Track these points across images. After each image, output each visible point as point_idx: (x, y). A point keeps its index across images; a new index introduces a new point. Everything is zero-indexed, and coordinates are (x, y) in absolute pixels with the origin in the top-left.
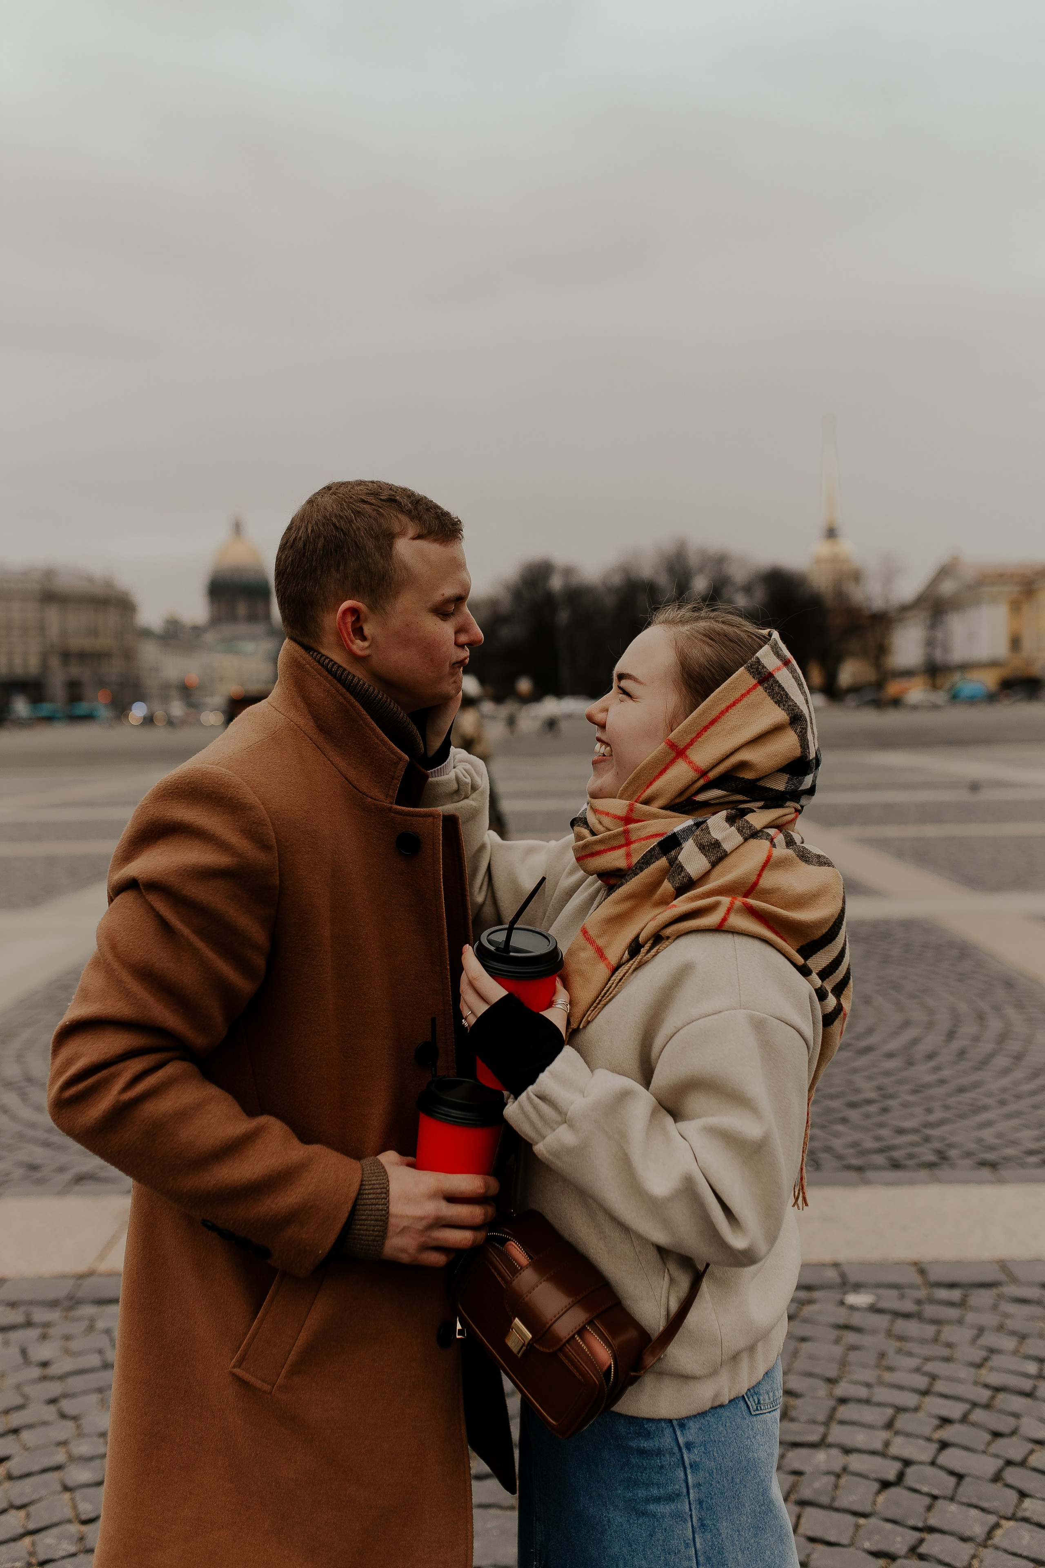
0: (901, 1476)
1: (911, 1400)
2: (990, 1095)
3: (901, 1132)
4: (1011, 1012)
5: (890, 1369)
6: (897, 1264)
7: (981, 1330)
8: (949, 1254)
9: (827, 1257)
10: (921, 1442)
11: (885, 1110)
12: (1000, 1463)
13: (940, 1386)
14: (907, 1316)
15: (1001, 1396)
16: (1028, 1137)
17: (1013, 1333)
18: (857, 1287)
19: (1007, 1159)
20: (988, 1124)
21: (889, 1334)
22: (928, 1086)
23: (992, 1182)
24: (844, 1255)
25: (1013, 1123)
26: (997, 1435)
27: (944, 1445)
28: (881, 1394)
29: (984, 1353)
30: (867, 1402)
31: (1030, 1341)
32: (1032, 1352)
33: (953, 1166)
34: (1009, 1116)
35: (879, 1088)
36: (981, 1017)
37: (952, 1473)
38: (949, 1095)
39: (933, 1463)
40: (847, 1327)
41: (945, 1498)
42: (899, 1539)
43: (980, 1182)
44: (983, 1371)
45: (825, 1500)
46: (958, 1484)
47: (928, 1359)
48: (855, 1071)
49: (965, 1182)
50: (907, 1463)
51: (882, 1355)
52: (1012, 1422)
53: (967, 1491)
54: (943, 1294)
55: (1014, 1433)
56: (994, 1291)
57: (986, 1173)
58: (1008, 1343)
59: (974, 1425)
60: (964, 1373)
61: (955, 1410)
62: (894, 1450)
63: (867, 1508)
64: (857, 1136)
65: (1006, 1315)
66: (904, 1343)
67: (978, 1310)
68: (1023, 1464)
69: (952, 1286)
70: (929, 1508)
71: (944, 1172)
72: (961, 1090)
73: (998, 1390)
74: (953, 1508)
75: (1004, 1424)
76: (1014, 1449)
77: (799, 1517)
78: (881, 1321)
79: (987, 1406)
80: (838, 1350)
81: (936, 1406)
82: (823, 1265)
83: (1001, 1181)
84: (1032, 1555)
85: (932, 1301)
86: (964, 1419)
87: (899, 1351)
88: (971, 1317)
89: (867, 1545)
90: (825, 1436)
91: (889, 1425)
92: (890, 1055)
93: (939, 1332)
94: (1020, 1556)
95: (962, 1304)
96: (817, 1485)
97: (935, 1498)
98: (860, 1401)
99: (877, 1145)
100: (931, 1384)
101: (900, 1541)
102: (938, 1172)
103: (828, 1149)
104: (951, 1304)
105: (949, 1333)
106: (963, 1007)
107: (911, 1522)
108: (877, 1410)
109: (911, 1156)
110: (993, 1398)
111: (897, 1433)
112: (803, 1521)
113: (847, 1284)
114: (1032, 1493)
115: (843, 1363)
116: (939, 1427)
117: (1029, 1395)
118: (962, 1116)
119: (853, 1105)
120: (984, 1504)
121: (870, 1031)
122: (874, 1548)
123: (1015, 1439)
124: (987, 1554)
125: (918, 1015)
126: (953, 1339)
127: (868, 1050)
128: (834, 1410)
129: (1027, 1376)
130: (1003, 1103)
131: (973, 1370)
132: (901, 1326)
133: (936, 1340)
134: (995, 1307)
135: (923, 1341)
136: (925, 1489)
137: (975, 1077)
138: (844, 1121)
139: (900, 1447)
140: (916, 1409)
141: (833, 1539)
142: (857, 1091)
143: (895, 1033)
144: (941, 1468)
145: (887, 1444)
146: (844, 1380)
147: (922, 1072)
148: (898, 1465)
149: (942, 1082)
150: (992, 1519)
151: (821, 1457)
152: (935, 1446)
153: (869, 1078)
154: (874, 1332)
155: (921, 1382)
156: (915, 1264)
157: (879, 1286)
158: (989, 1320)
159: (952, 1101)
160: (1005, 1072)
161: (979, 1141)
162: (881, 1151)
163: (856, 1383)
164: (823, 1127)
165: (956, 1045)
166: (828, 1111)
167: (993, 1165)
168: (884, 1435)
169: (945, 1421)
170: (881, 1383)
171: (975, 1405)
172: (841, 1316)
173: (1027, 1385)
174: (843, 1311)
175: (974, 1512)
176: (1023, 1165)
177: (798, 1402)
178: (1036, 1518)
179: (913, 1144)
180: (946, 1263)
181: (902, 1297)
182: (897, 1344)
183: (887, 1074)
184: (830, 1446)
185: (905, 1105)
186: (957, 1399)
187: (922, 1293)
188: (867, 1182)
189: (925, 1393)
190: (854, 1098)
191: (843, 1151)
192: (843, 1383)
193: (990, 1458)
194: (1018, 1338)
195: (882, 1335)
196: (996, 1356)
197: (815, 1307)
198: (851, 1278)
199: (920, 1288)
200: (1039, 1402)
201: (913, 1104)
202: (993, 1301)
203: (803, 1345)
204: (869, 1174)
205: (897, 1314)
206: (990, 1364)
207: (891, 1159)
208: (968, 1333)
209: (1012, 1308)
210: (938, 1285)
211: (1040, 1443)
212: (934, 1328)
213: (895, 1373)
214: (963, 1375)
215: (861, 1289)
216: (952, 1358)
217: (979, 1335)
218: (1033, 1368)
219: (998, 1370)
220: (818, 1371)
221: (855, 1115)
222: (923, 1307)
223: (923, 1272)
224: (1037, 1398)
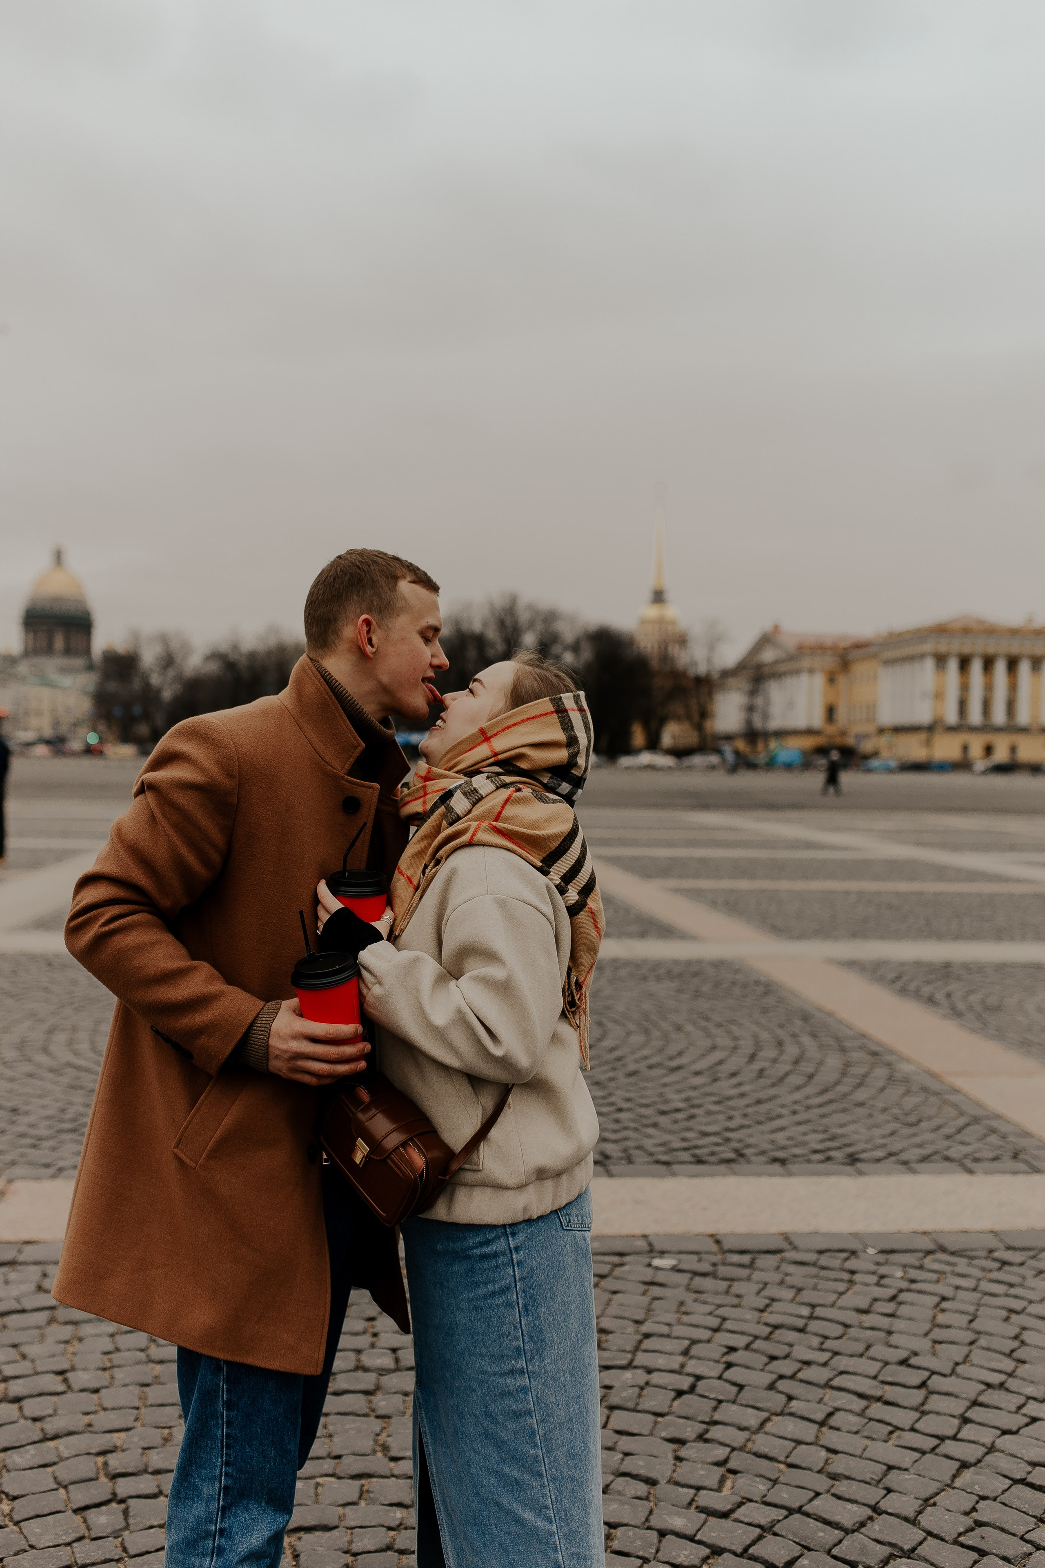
0: (692, 1389)
1: (705, 1334)
2: (783, 1106)
3: (706, 1134)
4: (806, 1040)
5: (686, 1313)
6: (697, 1235)
7: (766, 1284)
8: (741, 1229)
9: (638, 1231)
10: (711, 1363)
11: (692, 1117)
12: (775, 1376)
13: (728, 1325)
14: (704, 1275)
15: (778, 1332)
16: (814, 1140)
17: (791, 1287)
18: (662, 1253)
19: (795, 1156)
20: (782, 1129)
21: (688, 1288)
22: (730, 1098)
23: (781, 1175)
24: (651, 1229)
25: (802, 1128)
26: (773, 1358)
27: (729, 1365)
28: (679, 1330)
29: (767, 1301)
30: (668, 1336)
31: (804, 1292)
32: (807, 1300)
33: (748, 1161)
34: (799, 1123)
35: (688, 1099)
36: (780, 1044)
37: (734, 1384)
38: (748, 1106)
39: (720, 1378)
40: (653, 1283)
41: (728, 1401)
42: (689, 1429)
43: (771, 1175)
44: (765, 1314)
45: (630, 1405)
46: (739, 1392)
47: (719, 1306)
48: (665, 1085)
49: (759, 1174)
50: (699, 1378)
51: (682, 1304)
52: (786, 1349)
53: (746, 1396)
54: (735, 1258)
55: (787, 1357)
56: (779, 1256)
57: (777, 1167)
58: (788, 1294)
59: (755, 1351)
60: (750, 1315)
61: (740, 1341)
62: (688, 1369)
63: (665, 1410)
64: (666, 1137)
65: (787, 1274)
66: (699, 1295)
67: (762, 1270)
68: (792, 1377)
69: (743, 1252)
70: (715, 1409)
71: (742, 1166)
72: (759, 1102)
73: (776, 1327)
74: (734, 1407)
75: (780, 1351)
76: (787, 1367)
77: (608, 1417)
78: (684, 1279)
79: (767, 1338)
80: (646, 1300)
81: (726, 1339)
82: (634, 1236)
83: (790, 1174)
84: (795, 1437)
85: (724, 1264)
86: (747, 1347)
87: (695, 1301)
88: (757, 1275)
89: (663, 1434)
90: (632, 1361)
91: (686, 1353)
92: (698, 1073)
93: (730, 1286)
94: (785, 1438)
95: (751, 1265)
96: (624, 1394)
97: (720, 1402)
98: (661, 1336)
99: (685, 1145)
100: (721, 1324)
101: (690, 1431)
102: (733, 1166)
103: (639, 1148)
104: (742, 1266)
106: (765, 1035)
107: (700, 1419)
108: (676, 1341)
109: (712, 1154)
110: (771, 1333)
111: (691, 1358)
112: (611, 1420)
113: (652, 1251)
115: (649, 1310)
116: (726, 1353)
117: (801, 1330)
118: (760, 1123)
119: (663, 1113)
120: (759, 1405)
121: (680, 1054)
122: (669, 1436)
123: (787, 1361)
124: (759, 1438)
125: (724, 1041)
126: (740, 1292)
127: (679, 1068)
128: (640, 1342)
129: (801, 1317)
130: (795, 1112)
131: (757, 1314)
132: (698, 1282)
133: (727, 1292)
134: (778, 1268)
136: (712, 1396)
137: (773, 1092)
138: (655, 1125)
139: (693, 1367)
140: (709, 1341)
141: (636, 1431)
142: (666, 1101)
143: (703, 1056)
144: (727, 1381)
145: (683, 1366)
146: (649, 1321)
147: (725, 1087)
148: (691, 1379)
149: (742, 1095)
150: (765, 1415)
151: (628, 1375)
152: (722, 1366)
153: (679, 1091)
154: (675, 1287)
155: (714, 1322)
156: (712, 1236)
157: (680, 1253)
158: (773, 1277)
159: (750, 1110)
160: (799, 1088)
161: (772, 1142)
162: (686, 1149)
163: (659, 1323)
164: (636, 1130)
165: (756, 1066)
166: (641, 1116)
167: (783, 1162)
168: (681, 1359)
169: (732, 1349)
170: (680, 1322)
171: (756, 1337)
172: (649, 1274)
173: (800, 1323)
174: (650, 1271)
175: (750, 1411)
176: (809, 1161)
177: (610, 1337)
178: (800, 1413)
179: (716, 1144)
180: (739, 1235)
181: (700, 1260)
182: (695, 1296)
183: (694, 1088)
184: (636, 1367)
185: (709, 1113)
186: (742, 1333)
187: (718, 1258)
188: (674, 1174)
189: (716, 1330)
190: (664, 1108)
191: (653, 1150)
192: (647, 1324)
193: (767, 1374)
194: (794, 1290)
195: (682, 1289)
196: (775, 1304)
197: (626, 1268)
198: (658, 1247)
199: (715, 1254)
200: (807, 1335)
201: (717, 1113)
202: (776, 1264)
203: (615, 1296)
204: (675, 1167)
205: (695, 1274)
206: (770, 1309)
207: (694, 1156)
208: (754, 1287)
209: (792, 1269)
210: (731, 1251)
211: (807, 1363)
212: (727, 1283)
213: (690, 1316)
214: (748, 1317)
215: (666, 1255)
216: (740, 1305)
217: (763, 1289)
218: (806, 1311)
219: (778, 1313)
220: (627, 1315)
221: (663, 1120)
222: (717, 1268)
223: (718, 1242)
224: (807, 1333)
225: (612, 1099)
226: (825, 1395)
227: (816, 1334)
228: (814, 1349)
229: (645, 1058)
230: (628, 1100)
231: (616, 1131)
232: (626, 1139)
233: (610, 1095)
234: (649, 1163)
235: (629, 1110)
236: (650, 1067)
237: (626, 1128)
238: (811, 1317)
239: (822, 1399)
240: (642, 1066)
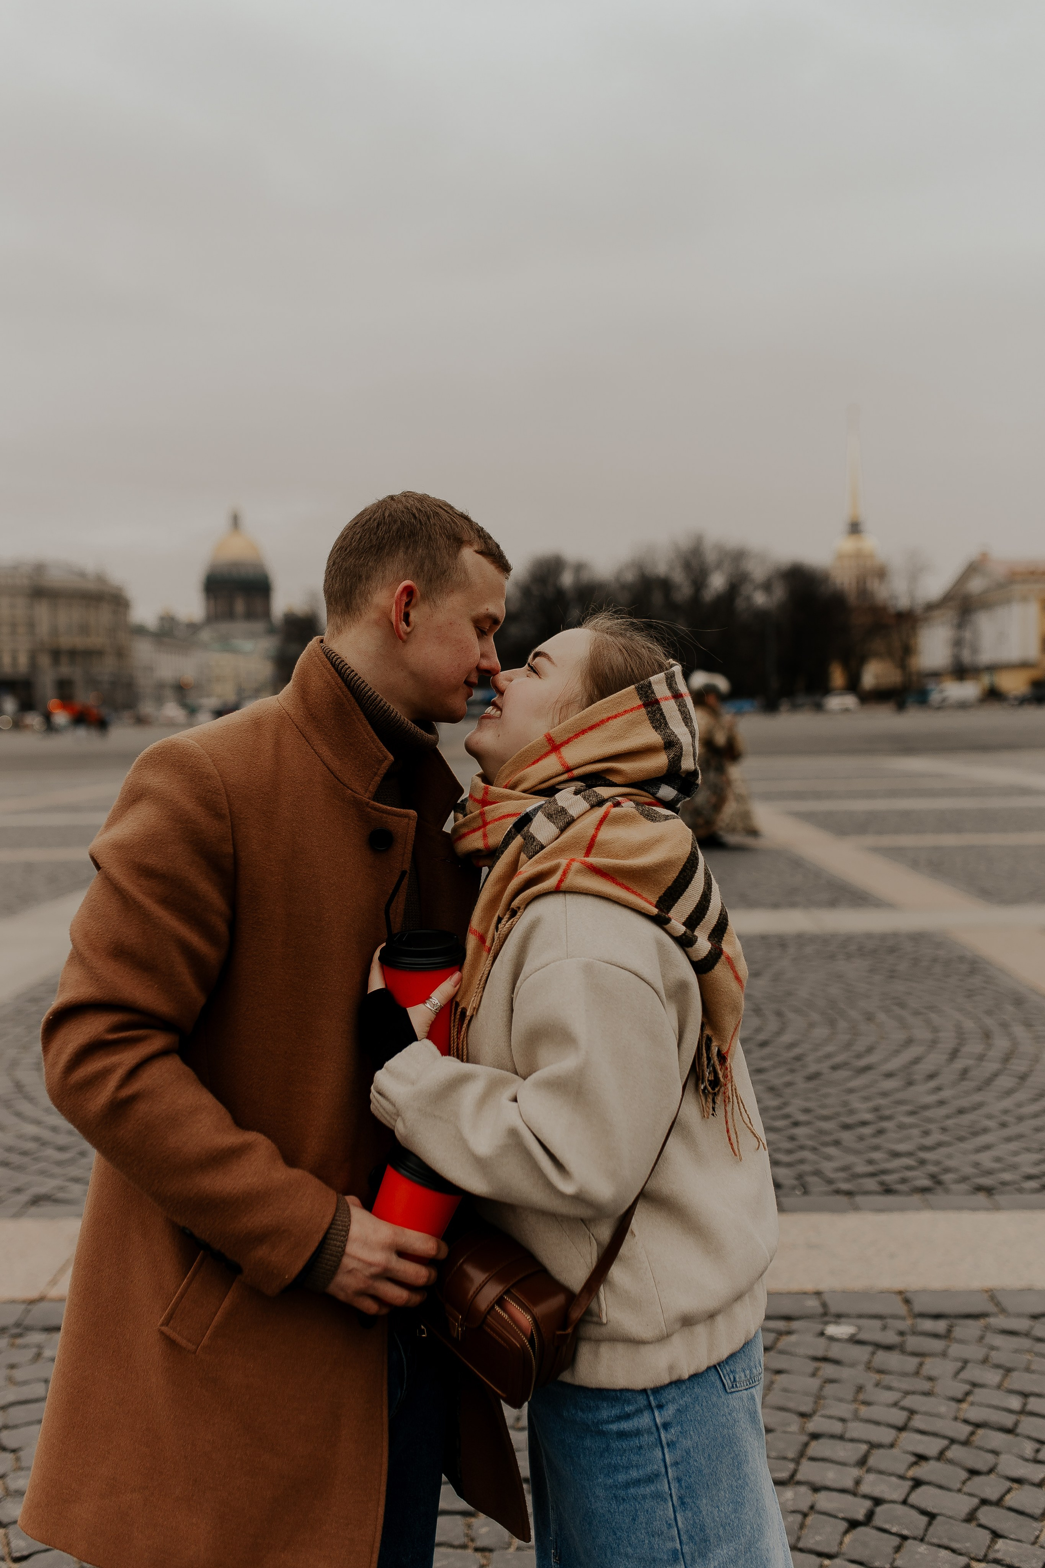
0: (870, 1515)
1: (887, 1435)
2: (989, 1117)
3: (896, 1155)
4: (1018, 1030)
5: (866, 1403)
6: (882, 1292)
7: (966, 1362)
8: (937, 1284)
9: (809, 1287)
10: (893, 1479)
11: (881, 1132)
12: (976, 1501)
13: (918, 1422)
14: (889, 1348)
15: (980, 1432)
16: (1027, 1163)
17: (996, 1366)
18: (837, 1318)
19: (1003, 1183)
20: (985, 1148)
21: (868, 1366)
22: (925, 1107)
23: (986, 1209)
24: (825, 1283)
25: (1012, 1146)
26: (973, 1472)
27: (918, 1483)
28: (855, 1430)
29: (967, 1387)
30: (840, 1437)
31: (1013, 1375)
32: (1016, 1386)
33: (945, 1191)
34: (1008, 1140)
35: (876, 1109)
36: (987, 1036)
37: (924, 1512)
38: (946, 1117)
39: (904, 1502)
40: (823, 1359)
41: (914, 1538)
43: (974, 1208)
44: (964, 1406)
46: (930, 1524)
47: (907, 1393)
48: (851, 1091)
49: (958, 1208)
50: (876, 1501)
51: (859, 1389)
52: (990, 1458)
53: (937, 1531)
54: (928, 1325)
55: (991, 1471)
56: (982, 1322)
57: (980, 1198)
58: (993, 1377)
59: (951, 1462)
60: (945, 1408)
61: (932, 1446)
62: (864, 1488)
63: (832, 1549)
65: (991, 1348)
66: (882, 1377)
67: (961, 1341)
68: (998, 1503)
69: (937, 1317)
70: (897, 1549)
71: (938, 1197)
72: (960, 1112)
73: (978, 1425)
74: (921, 1548)
75: (982, 1461)
76: (990, 1487)
78: (863, 1353)
79: (966, 1443)
80: (814, 1383)
81: (913, 1442)
82: (804, 1293)
83: (996, 1208)
85: (915, 1333)
86: (940, 1456)
87: (877, 1384)
88: (955, 1350)
90: (794, 1473)
91: (861, 1462)
92: (889, 1075)
93: (921, 1364)
95: (947, 1336)
97: (903, 1538)
98: (833, 1436)
99: (870, 1169)
100: (909, 1419)
102: (928, 1196)
103: (817, 1173)
104: (936, 1336)
105: (931, 1366)
106: (969, 1025)
108: (850, 1445)
109: (904, 1181)
110: (972, 1433)
111: (868, 1470)
113: (827, 1315)
114: (1006, 1534)
115: (819, 1398)
116: (915, 1464)
117: (1009, 1431)
118: (959, 1139)
119: (846, 1127)
120: (955, 1545)
121: (869, 1050)
123: (992, 1476)
125: (920, 1033)
126: (933, 1373)
127: (867, 1068)
128: (806, 1445)
129: (1008, 1411)
130: (1004, 1125)
131: (953, 1405)
132: (880, 1358)
133: (917, 1373)
134: (980, 1339)
135: (904, 1374)
136: (893, 1529)
137: (976, 1098)
138: (837, 1143)
139: (870, 1485)
140: (891, 1445)
142: (852, 1112)
143: (896, 1052)
144: (912, 1507)
145: (857, 1482)
146: (818, 1414)
147: (920, 1093)
148: (866, 1504)
149: (939, 1103)
150: (963, 1561)
152: (909, 1484)
153: (867, 1099)
154: (852, 1365)
155: (897, 1417)
156: (900, 1293)
157: (859, 1317)
158: (974, 1352)
159: (947, 1123)
160: (1009, 1093)
161: (975, 1165)
162: (873, 1175)
163: (829, 1418)
164: (814, 1149)
165: (958, 1065)
166: (822, 1132)
167: (987, 1191)
168: (855, 1472)
169: (921, 1458)
170: (856, 1417)
171: (953, 1441)
172: (819, 1347)
173: (1009, 1420)
174: (822, 1341)
175: (943, 1553)
176: (1020, 1191)
179: (906, 1168)
180: (932, 1293)
181: (884, 1328)
182: (877, 1377)
183: (884, 1094)
184: (799, 1483)
185: (900, 1127)
186: (935, 1435)
187: (905, 1325)
188: (856, 1208)
189: (900, 1429)
190: (849, 1120)
191: (832, 1175)
192: (816, 1418)
193: (965, 1497)
194: (1001, 1371)
195: (861, 1367)
196: (977, 1391)
197: (793, 1338)
198: (834, 1309)
199: (903, 1318)
200: (1019, 1438)
201: (912, 1126)
202: (978, 1333)
203: (779, 1378)
204: (859, 1199)
205: (878, 1346)
206: (970, 1398)
207: (882, 1183)
208: (950, 1366)
209: (999, 1340)
210: (923, 1315)
211: (1019, 1481)
212: (915, 1361)
213: (871, 1408)
214: (943, 1409)
215: (843, 1320)
216: (933, 1391)
217: (962, 1368)
218: (1015, 1403)
219: (981, 1405)
220: (791, 1405)
221: (847, 1137)
222: (905, 1338)
223: (907, 1301)
224: (1017, 1435)
225: (787, 1110)
226: (1041, 1531)
227: (1029, 1438)
228: (1027, 1460)
229: (828, 1056)
230: (807, 1111)
231: (789, 1152)
232: (802, 1161)
233: (785, 1104)
234: (827, 1194)
235: (807, 1123)
236: (835, 1068)
237: (802, 1148)
238: (1023, 1412)
239: (1037, 1537)
240: (824, 1067)
